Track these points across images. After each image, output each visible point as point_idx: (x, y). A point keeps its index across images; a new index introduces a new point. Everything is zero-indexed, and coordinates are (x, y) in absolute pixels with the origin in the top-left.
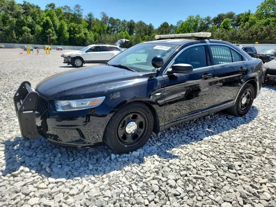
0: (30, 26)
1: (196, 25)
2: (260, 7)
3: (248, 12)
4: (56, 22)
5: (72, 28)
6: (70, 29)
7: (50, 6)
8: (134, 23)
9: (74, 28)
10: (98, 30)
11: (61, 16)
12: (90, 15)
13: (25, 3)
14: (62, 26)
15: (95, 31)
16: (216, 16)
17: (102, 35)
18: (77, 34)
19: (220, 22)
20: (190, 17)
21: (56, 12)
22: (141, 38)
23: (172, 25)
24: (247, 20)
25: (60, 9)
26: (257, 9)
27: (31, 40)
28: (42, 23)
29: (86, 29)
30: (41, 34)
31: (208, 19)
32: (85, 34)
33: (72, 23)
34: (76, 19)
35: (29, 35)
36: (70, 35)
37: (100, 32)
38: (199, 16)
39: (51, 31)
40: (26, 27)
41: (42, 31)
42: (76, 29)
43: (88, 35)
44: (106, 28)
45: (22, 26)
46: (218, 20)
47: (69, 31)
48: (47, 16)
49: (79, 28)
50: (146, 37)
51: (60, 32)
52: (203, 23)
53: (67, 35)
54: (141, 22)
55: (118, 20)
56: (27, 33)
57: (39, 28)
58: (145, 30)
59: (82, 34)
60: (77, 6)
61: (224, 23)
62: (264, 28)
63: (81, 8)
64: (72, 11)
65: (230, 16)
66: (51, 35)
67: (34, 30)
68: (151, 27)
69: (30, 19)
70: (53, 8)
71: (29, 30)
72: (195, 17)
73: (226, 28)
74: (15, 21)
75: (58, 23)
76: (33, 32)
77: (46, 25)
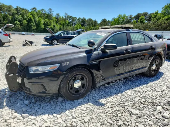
0: (20, 21)
1: (124, 20)
2: (164, 9)
3: (156, 11)
4: (36, 19)
5: (46, 23)
6: (44, 22)
7: (33, 9)
8: (85, 19)
9: (47, 22)
10: (62, 23)
11: (40, 15)
12: (58, 15)
13: (18, 7)
14: (39, 21)
15: (60, 24)
16: (136, 15)
17: (64, 27)
18: (49, 26)
19: (139, 19)
20: (120, 15)
21: (36, 13)
22: (89, 29)
23: (109, 21)
24: (155, 17)
25: (39, 11)
26: (162, 9)
27: (20, 29)
28: (27, 19)
29: (55, 23)
30: (26, 26)
31: (131, 16)
32: (54, 26)
33: (46, 20)
34: (49, 17)
35: (19, 27)
36: (44, 26)
37: (63, 25)
38: (125, 15)
39: (33, 24)
40: (17, 22)
41: (27, 24)
42: (48, 23)
43: (56, 26)
44: (67, 23)
45: (15, 21)
46: (137, 17)
47: (44, 24)
48: (31, 15)
49: (50, 22)
50: (92, 28)
51: (38, 25)
52: (127, 19)
53: (43, 26)
54: (90, 19)
55: (75, 18)
56: (18, 25)
57: (25, 22)
58: (92, 24)
59: (52, 26)
60: (50, 9)
61: (141, 19)
62: (166, 22)
63: (52, 10)
64: (47, 12)
65: (145, 14)
66: (32, 26)
67: (22, 23)
68: (96, 22)
69: (20, 17)
70: (35, 10)
71: (19, 23)
72: (122, 15)
73: (142, 22)
74: (11, 18)
75: (37, 19)
76: (21, 25)
77: (30, 21)
